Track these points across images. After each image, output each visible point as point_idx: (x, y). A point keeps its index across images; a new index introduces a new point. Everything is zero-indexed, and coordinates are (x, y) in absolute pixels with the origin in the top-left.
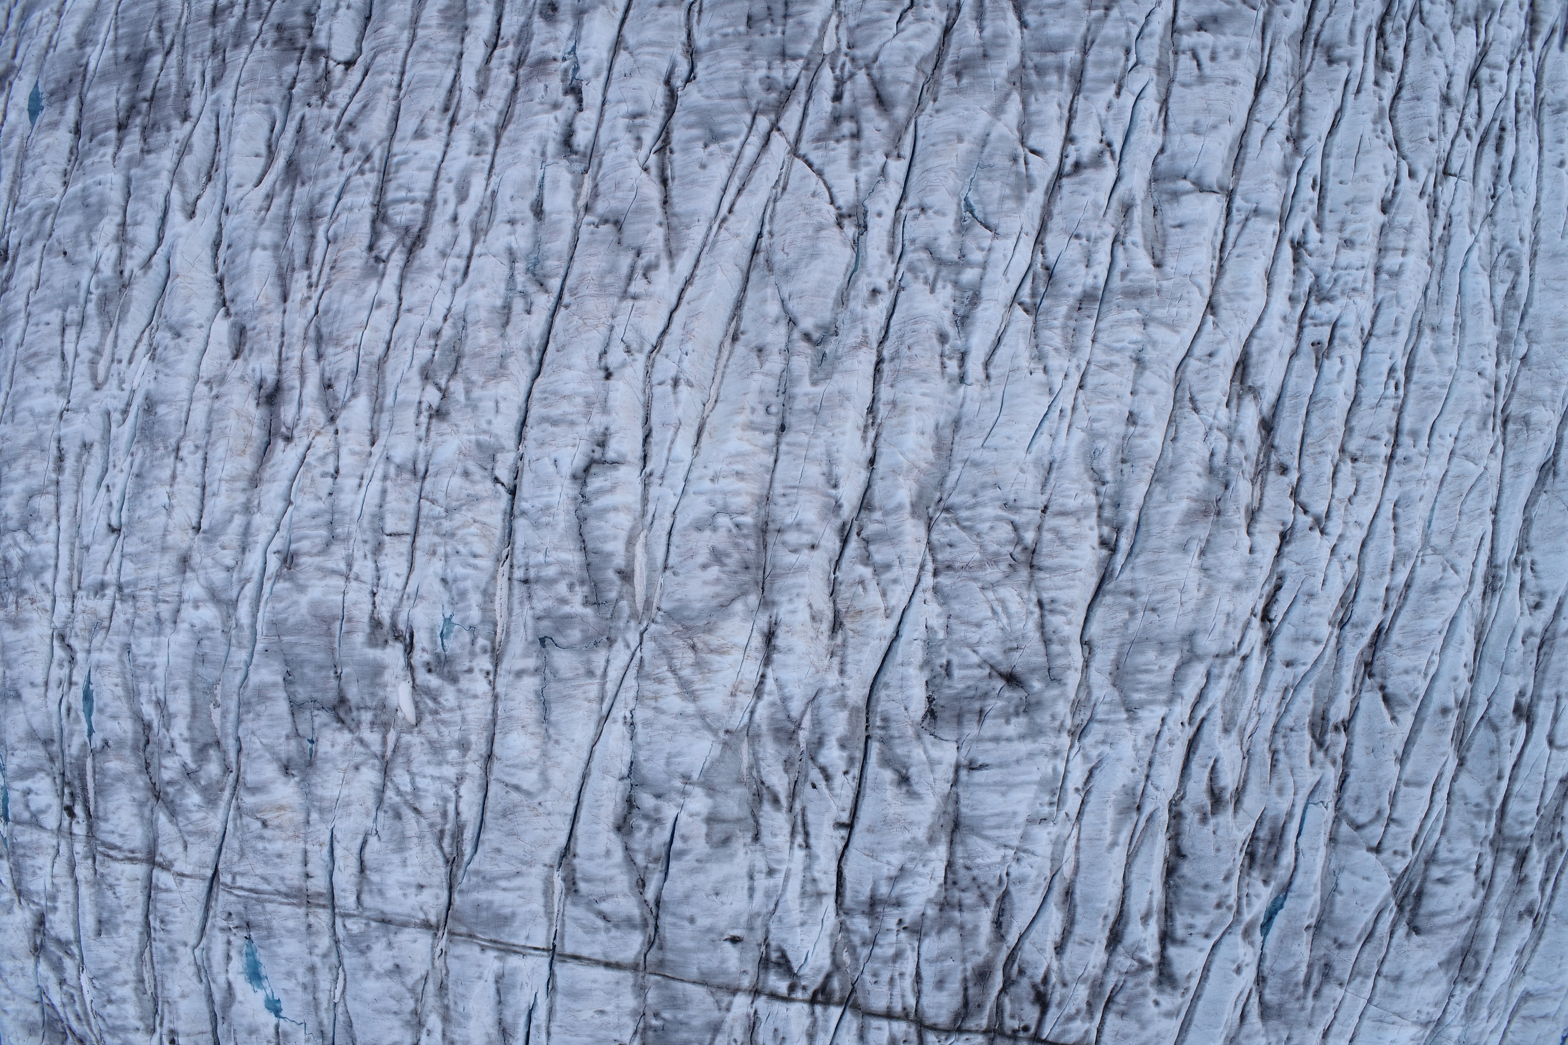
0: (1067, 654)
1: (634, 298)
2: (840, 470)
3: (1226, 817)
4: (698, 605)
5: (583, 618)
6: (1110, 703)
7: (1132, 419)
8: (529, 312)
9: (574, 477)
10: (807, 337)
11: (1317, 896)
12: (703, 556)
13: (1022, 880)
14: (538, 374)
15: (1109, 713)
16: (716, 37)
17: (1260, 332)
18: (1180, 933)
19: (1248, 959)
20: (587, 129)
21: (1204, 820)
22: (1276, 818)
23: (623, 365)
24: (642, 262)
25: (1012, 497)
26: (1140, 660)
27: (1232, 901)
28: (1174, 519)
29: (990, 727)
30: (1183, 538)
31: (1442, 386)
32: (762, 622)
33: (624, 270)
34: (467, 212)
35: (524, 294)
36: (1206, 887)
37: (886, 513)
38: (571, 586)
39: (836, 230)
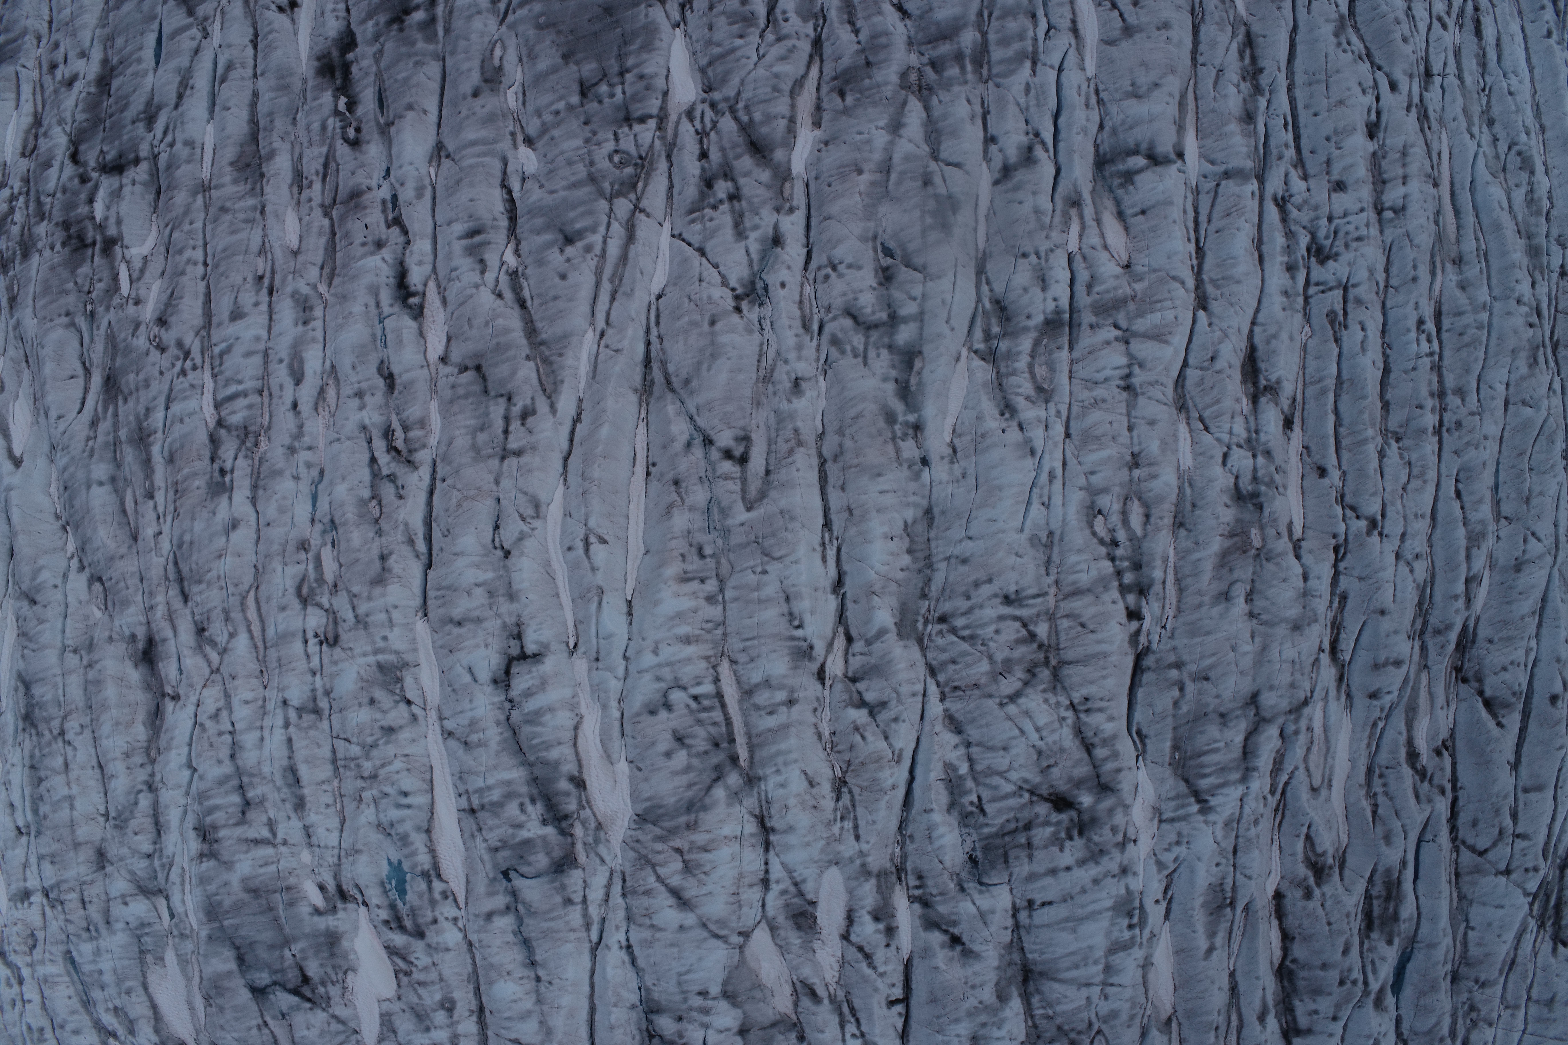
0: (1115, 755)
1: (518, 453)
2: (802, 606)
3: (1333, 886)
4: (673, 800)
5: (544, 838)
6: (1177, 797)
7: (1135, 461)
8: (401, 497)
9: (495, 682)
10: (728, 454)
11: (1447, 941)
12: (665, 742)
13: (1114, 1014)
14: (429, 566)
15: (1177, 809)
16: (548, 117)
17: (1261, 318)
18: (1303, 1021)
19: (1383, 1030)
20: (420, 263)
21: (1308, 895)
22: (1388, 871)
23: (521, 538)
24: (516, 410)
25: (1012, 588)
26: (1201, 742)
27: (1357, 974)
28: (1208, 567)
29: (1043, 859)
30: (1222, 586)
31: (1480, 327)
32: (751, 802)
33: (499, 424)
34: (307, 393)
35: (392, 478)
36: (1324, 966)
37: (869, 643)
38: (522, 806)
39: (735, 318)
